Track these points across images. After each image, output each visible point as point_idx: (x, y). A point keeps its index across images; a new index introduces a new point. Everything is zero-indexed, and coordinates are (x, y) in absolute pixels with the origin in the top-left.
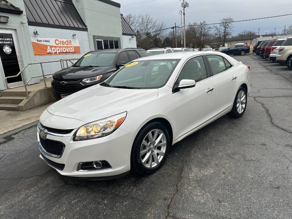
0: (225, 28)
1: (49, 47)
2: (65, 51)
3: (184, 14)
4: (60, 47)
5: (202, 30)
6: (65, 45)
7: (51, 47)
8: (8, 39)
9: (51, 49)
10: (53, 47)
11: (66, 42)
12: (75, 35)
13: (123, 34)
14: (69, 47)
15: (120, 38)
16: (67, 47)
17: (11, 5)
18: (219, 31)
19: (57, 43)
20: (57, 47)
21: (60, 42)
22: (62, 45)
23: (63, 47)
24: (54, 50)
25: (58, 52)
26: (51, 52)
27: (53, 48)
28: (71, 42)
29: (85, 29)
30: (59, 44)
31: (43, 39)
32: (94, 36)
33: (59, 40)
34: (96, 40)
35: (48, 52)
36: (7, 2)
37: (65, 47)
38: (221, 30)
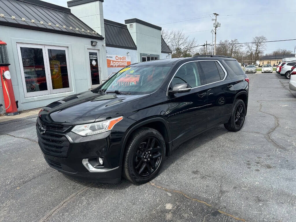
0: (257, 46)
1: (112, 61)
2: (121, 65)
3: (215, 33)
4: (118, 62)
5: (233, 47)
6: (122, 61)
7: (113, 61)
8: (95, 56)
9: (113, 63)
10: (114, 61)
11: (122, 58)
12: (129, 53)
13: (162, 52)
14: (124, 62)
15: (159, 55)
16: (123, 62)
17: (97, 34)
18: (250, 49)
19: (117, 59)
20: (117, 61)
21: (119, 58)
22: (120, 61)
23: (120, 62)
24: (115, 64)
25: (117, 65)
26: (113, 65)
27: (114, 63)
28: (125, 58)
29: (135, 48)
30: (118, 59)
31: (109, 56)
32: (141, 54)
33: (118, 57)
34: (143, 57)
35: (111, 65)
36: (95, 32)
37: (121, 62)
38: (252, 48)
